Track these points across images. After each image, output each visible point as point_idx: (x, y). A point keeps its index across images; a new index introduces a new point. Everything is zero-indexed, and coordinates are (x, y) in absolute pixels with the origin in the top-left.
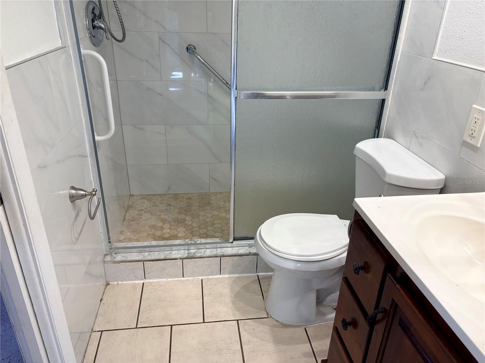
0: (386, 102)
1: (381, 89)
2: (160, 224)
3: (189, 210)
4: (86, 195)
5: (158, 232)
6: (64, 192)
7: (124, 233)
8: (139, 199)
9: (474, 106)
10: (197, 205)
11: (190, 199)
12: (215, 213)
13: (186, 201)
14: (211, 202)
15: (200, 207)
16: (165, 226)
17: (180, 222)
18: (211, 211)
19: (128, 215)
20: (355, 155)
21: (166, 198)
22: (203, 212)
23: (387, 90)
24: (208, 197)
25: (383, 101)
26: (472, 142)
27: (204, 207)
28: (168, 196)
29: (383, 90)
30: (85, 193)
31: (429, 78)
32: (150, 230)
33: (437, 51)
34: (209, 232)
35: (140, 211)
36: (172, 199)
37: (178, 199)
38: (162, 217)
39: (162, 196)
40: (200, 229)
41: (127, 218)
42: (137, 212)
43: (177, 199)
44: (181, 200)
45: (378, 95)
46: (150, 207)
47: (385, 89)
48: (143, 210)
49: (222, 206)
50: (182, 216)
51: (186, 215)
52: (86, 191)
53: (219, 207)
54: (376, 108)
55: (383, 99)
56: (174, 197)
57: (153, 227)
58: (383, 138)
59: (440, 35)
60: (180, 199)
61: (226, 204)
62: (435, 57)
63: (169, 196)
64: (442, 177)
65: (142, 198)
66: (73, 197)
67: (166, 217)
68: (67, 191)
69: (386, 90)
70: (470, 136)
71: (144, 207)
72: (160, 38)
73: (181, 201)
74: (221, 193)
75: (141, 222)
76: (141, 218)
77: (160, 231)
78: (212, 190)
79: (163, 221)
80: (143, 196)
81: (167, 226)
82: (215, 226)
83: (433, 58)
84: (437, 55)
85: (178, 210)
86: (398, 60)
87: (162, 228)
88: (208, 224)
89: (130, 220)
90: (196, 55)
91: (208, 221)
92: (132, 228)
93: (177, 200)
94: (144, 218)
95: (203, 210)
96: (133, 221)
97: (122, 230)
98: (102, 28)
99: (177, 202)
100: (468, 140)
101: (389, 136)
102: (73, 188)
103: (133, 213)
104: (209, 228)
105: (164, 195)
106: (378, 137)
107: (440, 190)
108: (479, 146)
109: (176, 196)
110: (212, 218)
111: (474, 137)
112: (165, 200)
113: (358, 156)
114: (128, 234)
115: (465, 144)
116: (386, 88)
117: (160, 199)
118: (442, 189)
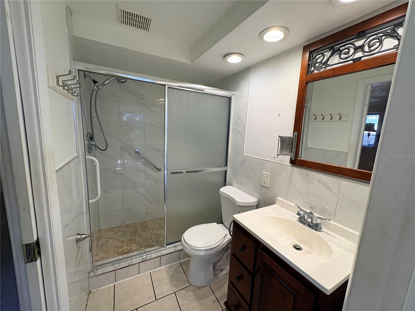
1: (225, 166)
2: (121, 244)
3: (136, 233)
4: (87, 237)
5: (120, 249)
6: (73, 238)
7: (98, 254)
8: (105, 232)
9: (263, 172)
10: (140, 229)
11: (136, 226)
12: (151, 232)
13: (133, 228)
14: (148, 226)
15: (142, 230)
16: (123, 245)
17: (133, 241)
18: (149, 231)
19: (99, 242)
20: (220, 194)
22: (144, 232)
24: (145, 224)
25: (226, 171)
26: (265, 185)
27: (144, 229)
29: (225, 167)
30: (86, 236)
31: (243, 162)
32: (114, 249)
33: (244, 152)
34: (150, 243)
35: (107, 239)
36: (125, 228)
38: (121, 239)
40: (145, 242)
41: (99, 245)
42: (105, 240)
43: (128, 228)
44: (130, 228)
45: (223, 169)
46: (113, 235)
48: (109, 238)
49: (154, 227)
50: (133, 237)
51: (135, 236)
52: (86, 235)
53: (152, 228)
54: (224, 173)
56: (126, 226)
57: (117, 247)
58: (228, 185)
59: (245, 147)
60: (130, 227)
63: (123, 226)
64: (257, 200)
65: (107, 231)
66: (78, 240)
67: (123, 239)
68: (75, 237)
70: (264, 183)
71: (109, 236)
72: (122, 148)
74: (152, 220)
75: (108, 246)
76: (108, 243)
77: (121, 249)
78: (147, 219)
79: (122, 242)
80: (108, 229)
81: (125, 244)
82: (152, 239)
83: (243, 155)
84: (245, 154)
85: (129, 234)
86: (230, 155)
87: (122, 246)
88: (148, 239)
89: (101, 246)
90: (140, 155)
91: (148, 237)
92: (103, 250)
94: (110, 243)
95: (144, 231)
96: (104, 245)
97: (97, 253)
98: (94, 145)
100: (263, 185)
101: (230, 185)
102: (78, 234)
103: (102, 241)
104: (149, 241)
105: (120, 226)
106: (226, 186)
107: (256, 206)
108: (268, 187)
109: (127, 226)
110: (150, 235)
111: (265, 184)
112: (121, 229)
113: (222, 194)
114: (101, 254)
115: (262, 186)
116: (227, 166)
117: (118, 229)
118: (257, 205)
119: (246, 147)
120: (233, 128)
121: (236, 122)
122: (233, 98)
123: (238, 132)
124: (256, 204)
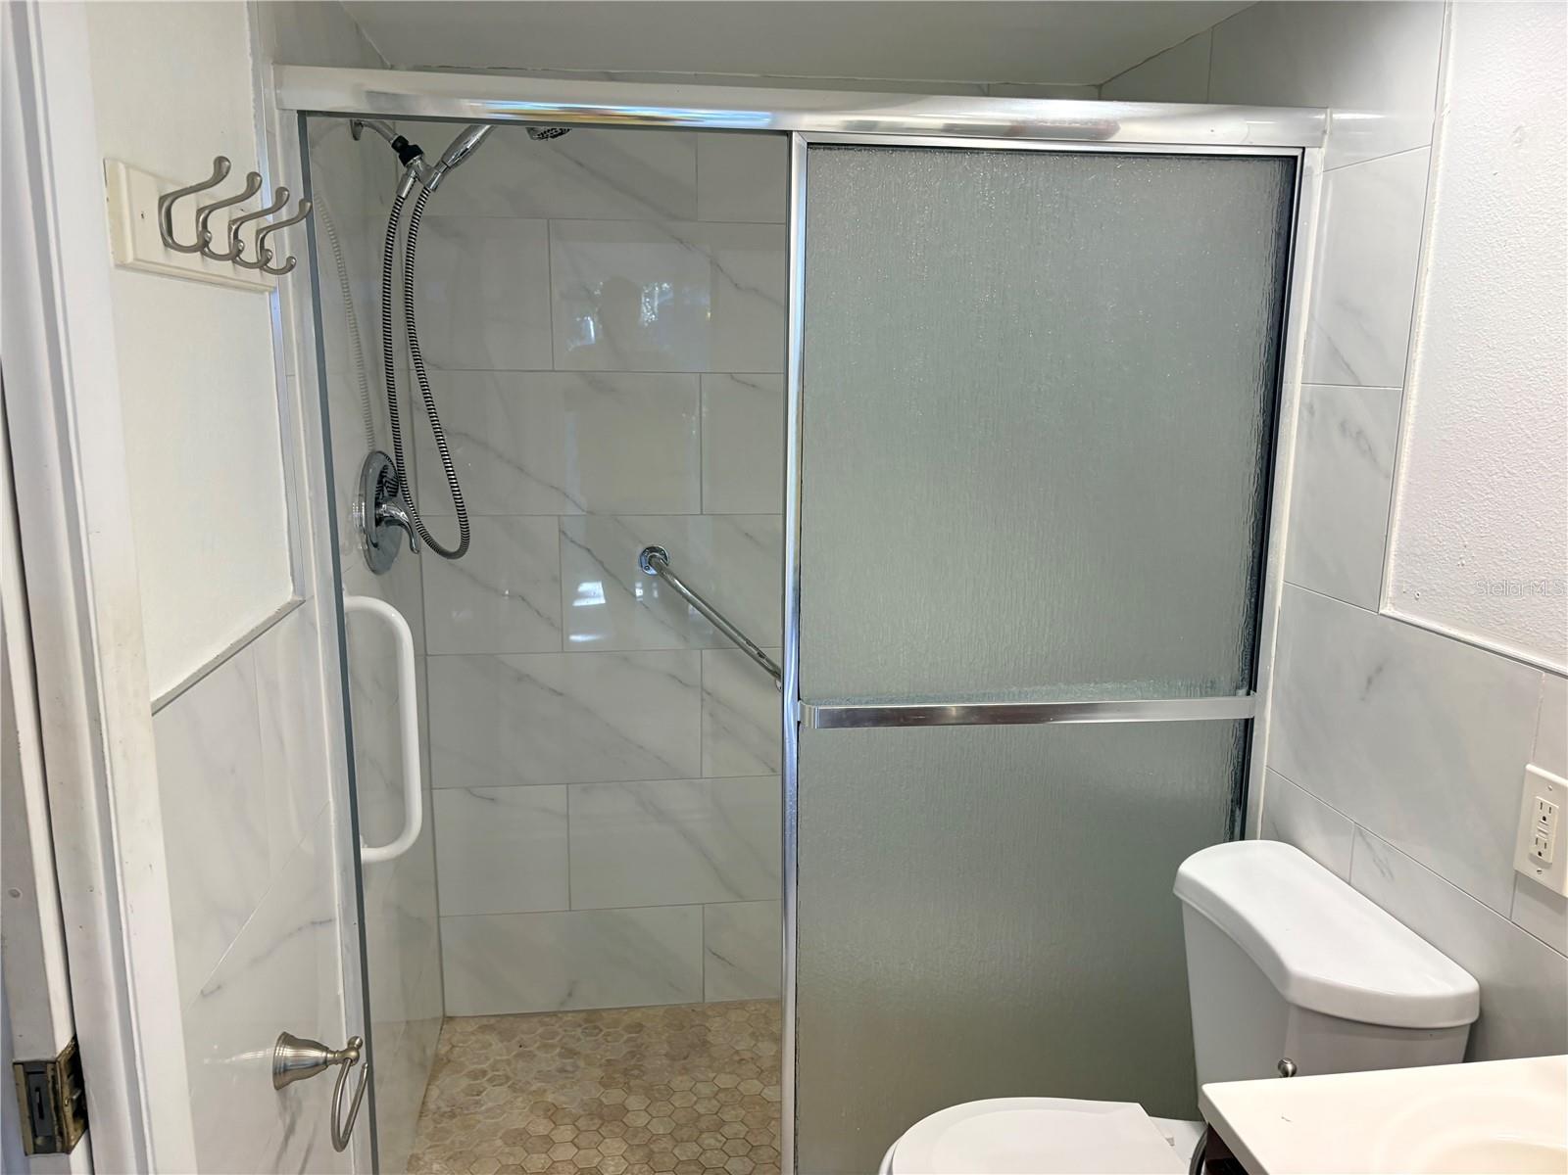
0: (1255, 726)
1: (1237, 688)
2: (542, 1127)
3: (636, 1072)
4: (326, 1063)
5: (535, 1156)
7: (422, 1163)
8: (473, 1033)
9: (1530, 767)
10: (663, 1052)
11: (639, 1027)
12: (725, 1081)
13: (625, 1038)
14: (710, 1038)
15: (673, 1059)
16: (557, 1136)
17: (609, 1117)
18: (712, 1075)
19: (434, 1092)
20: (1179, 902)
21: (560, 1027)
22: (685, 1077)
23: (1255, 691)
24: (697, 1022)
25: (1248, 725)
26: (1543, 878)
27: (685, 1058)
28: (565, 1019)
29: (1242, 692)
30: (324, 1054)
31: (1379, 669)
32: (507, 1150)
33: (1391, 594)
34: (708, 1155)
35: (476, 1078)
36: (579, 1030)
37: (601, 1030)
38: (550, 1098)
39: (547, 1019)
40: (678, 1142)
41: (432, 1106)
42: (465, 1082)
43: (597, 1031)
44: (608, 1034)
45: (1231, 708)
46: (508, 1062)
47: (1250, 688)
48: (484, 1073)
49: (747, 1055)
50: (614, 1096)
51: (629, 1090)
52: (326, 1049)
53: (736, 1058)
54: (1229, 743)
55: (1247, 720)
56: (587, 1021)
57: (519, 1137)
58: (1261, 839)
59: (1393, 547)
60: (605, 1030)
61: (759, 1044)
62: (1387, 609)
63: (569, 1017)
64: (1468, 985)
65: (484, 1029)
66: (286, 1070)
67: (563, 1099)
69: (1252, 692)
70: (1532, 858)
71: (489, 1062)
72: (565, 533)
73: (609, 1038)
74: (742, 1005)
75: (479, 1122)
76: (477, 1103)
77: (544, 1156)
78: (711, 996)
79: (553, 1113)
80: (485, 1021)
81: (565, 1133)
82: (726, 1130)
83: (1381, 611)
84: (1394, 604)
85: (598, 1073)
86: (1279, 603)
87: (548, 1141)
88: (703, 1125)
89: (443, 1115)
90: (672, 579)
91: (702, 1111)
92: (448, 1142)
93: (597, 1035)
94: (490, 1104)
95: (685, 1070)
96: (453, 1115)
97: (415, 1151)
98: (401, 524)
99: (596, 1040)
100: (1530, 870)
101: (1279, 833)
102: (287, 1040)
103: (451, 1085)
104: (709, 1140)
105: (554, 1014)
106: (1242, 838)
107: (1467, 1030)
109: (592, 1019)
110: (715, 1102)
111: (1548, 866)
112: (557, 1034)
113: (1188, 905)
114: (436, 1167)
115: (1520, 881)
116: (1253, 687)
117: (540, 1030)
118: (1473, 1026)
119: (1400, 553)
120: (1307, 400)
121: (1334, 353)
122: (1314, 162)
123: (1343, 427)
124: (1469, 1020)
